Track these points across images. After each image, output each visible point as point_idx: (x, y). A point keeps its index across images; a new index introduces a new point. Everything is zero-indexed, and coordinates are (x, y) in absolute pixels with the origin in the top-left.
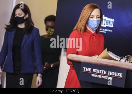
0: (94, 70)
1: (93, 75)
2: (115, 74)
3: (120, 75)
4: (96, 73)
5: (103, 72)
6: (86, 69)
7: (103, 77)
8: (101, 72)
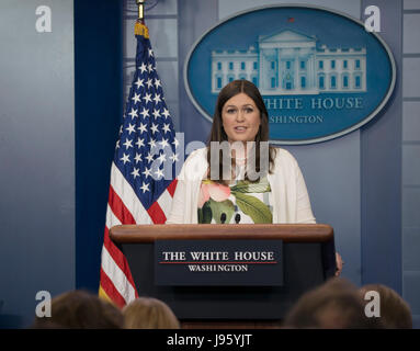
0: (195, 256)
1: (192, 268)
2: (252, 255)
3: (268, 256)
4: (200, 262)
5: (221, 256)
6: (169, 256)
7: (222, 268)
8: (215, 256)
